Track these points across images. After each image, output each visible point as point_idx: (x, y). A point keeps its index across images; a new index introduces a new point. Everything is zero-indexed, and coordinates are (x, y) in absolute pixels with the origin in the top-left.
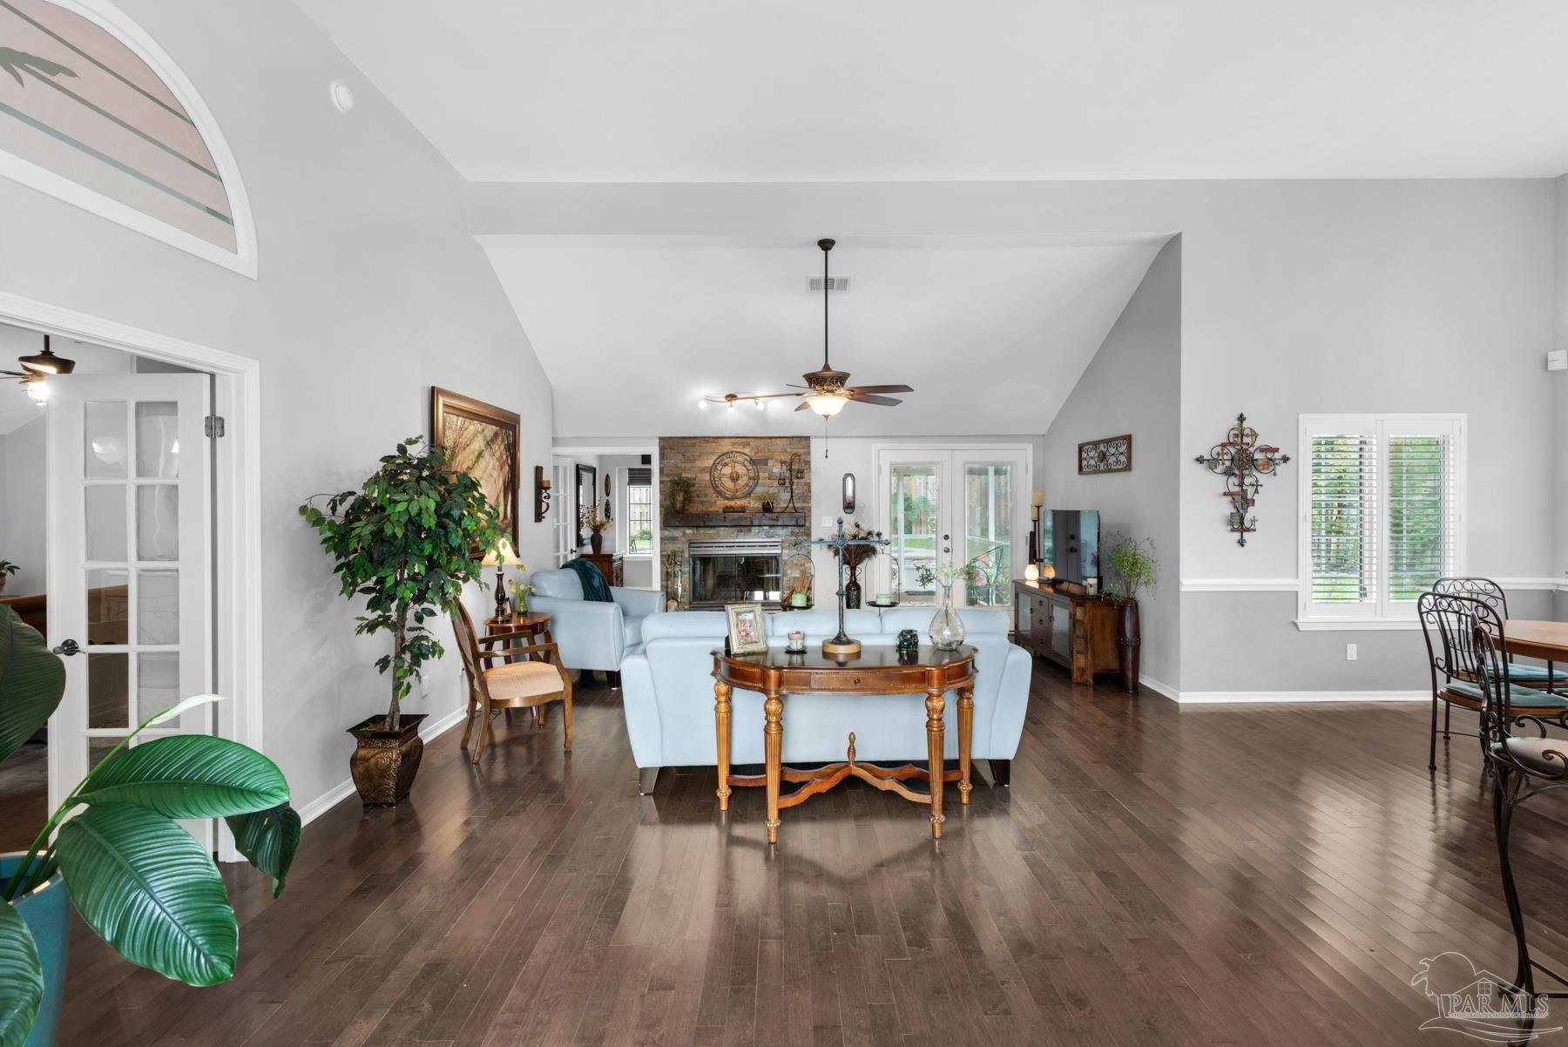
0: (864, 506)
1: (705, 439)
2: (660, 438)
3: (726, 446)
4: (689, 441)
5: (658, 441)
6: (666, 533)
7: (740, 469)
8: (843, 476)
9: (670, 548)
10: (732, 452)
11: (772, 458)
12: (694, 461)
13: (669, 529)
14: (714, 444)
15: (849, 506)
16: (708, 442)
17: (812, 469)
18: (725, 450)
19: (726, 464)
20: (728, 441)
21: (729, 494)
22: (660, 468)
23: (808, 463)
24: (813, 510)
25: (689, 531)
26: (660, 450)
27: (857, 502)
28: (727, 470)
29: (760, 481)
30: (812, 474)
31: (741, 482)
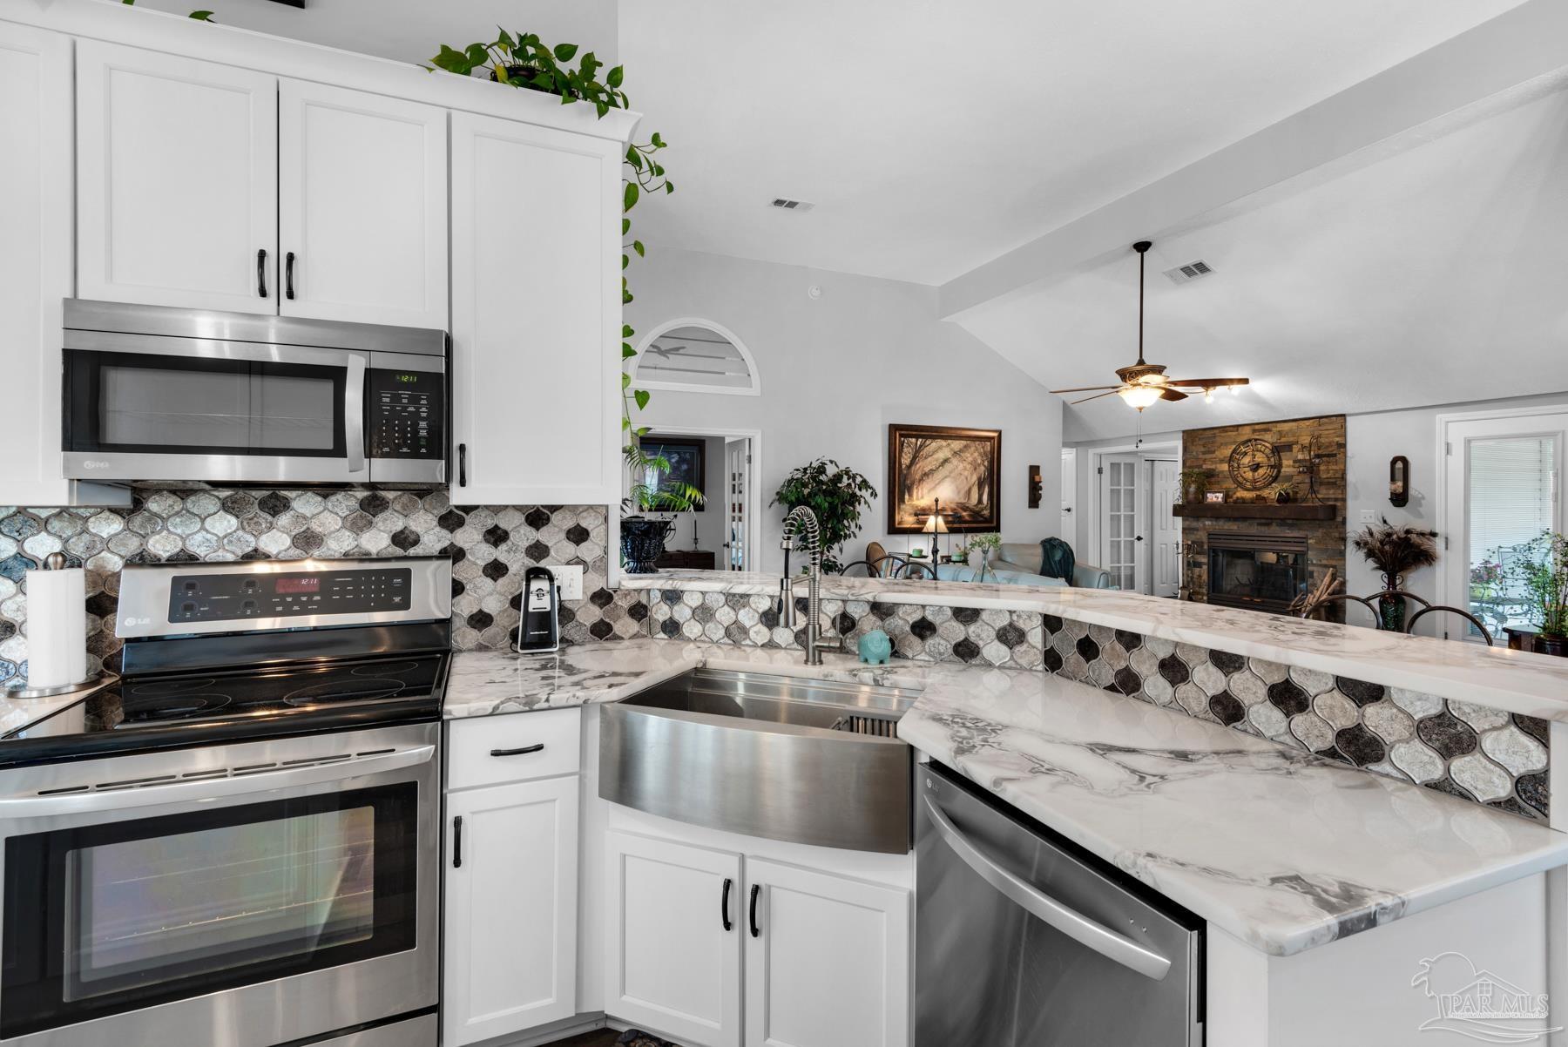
0: (1423, 498)
1: (1224, 429)
2: (1184, 432)
3: (1246, 434)
4: (1208, 432)
5: (1181, 434)
6: (1187, 523)
7: (1260, 458)
8: (1391, 459)
9: (1193, 537)
10: (1250, 441)
11: (1297, 443)
12: (1214, 452)
13: (1190, 519)
14: (1234, 433)
15: (1400, 499)
16: (1226, 432)
17: (1349, 454)
18: (1245, 438)
19: (1246, 454)
20: (1248, 430)
21: (1248, 485)
22: (1183, 461)
23: (1343, 446)
24: (1350, 503)
25: (1207, 523)
26: (1183, 443)
27: (1412, 492)
28: (1246, 460)
29: (1283, 470)
30: (1348, 459)
31: (1261, 471)
